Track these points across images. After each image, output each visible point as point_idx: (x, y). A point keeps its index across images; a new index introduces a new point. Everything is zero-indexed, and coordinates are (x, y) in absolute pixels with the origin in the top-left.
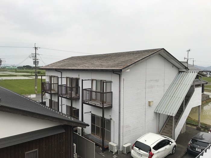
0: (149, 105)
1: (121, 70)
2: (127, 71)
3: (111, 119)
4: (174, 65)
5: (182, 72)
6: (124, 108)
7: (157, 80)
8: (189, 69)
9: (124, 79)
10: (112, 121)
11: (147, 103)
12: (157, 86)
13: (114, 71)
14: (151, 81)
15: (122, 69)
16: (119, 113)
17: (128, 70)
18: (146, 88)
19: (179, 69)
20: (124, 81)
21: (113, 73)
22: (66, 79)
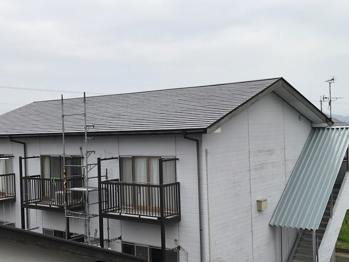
0: (260, 210)
1: (204, 131)
2: (215, 132)
3: (179, 248)
4: (301, 116)
5: (319, 129)
6: (210, 217)
7: (270, 151)
8: (333, 123)
9: (206, 150)
10: (181, 252)
11: (254, 203)
12: (272, 163)
13: (188, 134)
14: (260, 152)
15: (207, 128)
16: (201, 230)
17: (219, 131)
18: (249, 170)
19: (311, 122)
20: (208, 156)
21: (185, 138)
22: (39, 160)
